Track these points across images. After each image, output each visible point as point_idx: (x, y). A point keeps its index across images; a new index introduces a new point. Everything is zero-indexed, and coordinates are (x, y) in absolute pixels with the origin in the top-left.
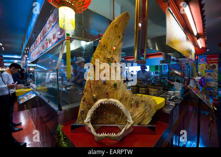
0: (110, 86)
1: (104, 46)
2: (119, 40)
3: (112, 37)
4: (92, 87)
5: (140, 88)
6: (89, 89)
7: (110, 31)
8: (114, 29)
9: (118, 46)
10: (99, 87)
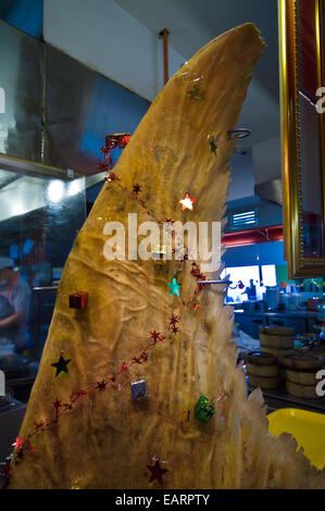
0: (172, 418)
1: (137, 189)
2: (210, 162)
3: (174, 146)
4: (65, 427)
5: (291, 375)
6: (46, 440)
7: (162, 119)
8: (186, 108)
9: (205, 189)
10: (109, 429)
